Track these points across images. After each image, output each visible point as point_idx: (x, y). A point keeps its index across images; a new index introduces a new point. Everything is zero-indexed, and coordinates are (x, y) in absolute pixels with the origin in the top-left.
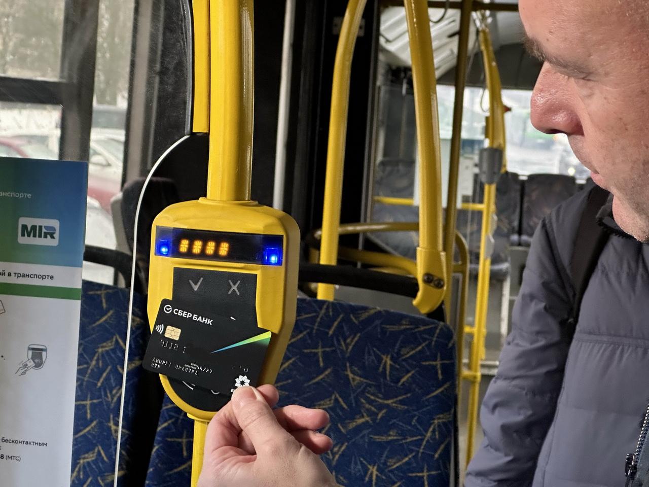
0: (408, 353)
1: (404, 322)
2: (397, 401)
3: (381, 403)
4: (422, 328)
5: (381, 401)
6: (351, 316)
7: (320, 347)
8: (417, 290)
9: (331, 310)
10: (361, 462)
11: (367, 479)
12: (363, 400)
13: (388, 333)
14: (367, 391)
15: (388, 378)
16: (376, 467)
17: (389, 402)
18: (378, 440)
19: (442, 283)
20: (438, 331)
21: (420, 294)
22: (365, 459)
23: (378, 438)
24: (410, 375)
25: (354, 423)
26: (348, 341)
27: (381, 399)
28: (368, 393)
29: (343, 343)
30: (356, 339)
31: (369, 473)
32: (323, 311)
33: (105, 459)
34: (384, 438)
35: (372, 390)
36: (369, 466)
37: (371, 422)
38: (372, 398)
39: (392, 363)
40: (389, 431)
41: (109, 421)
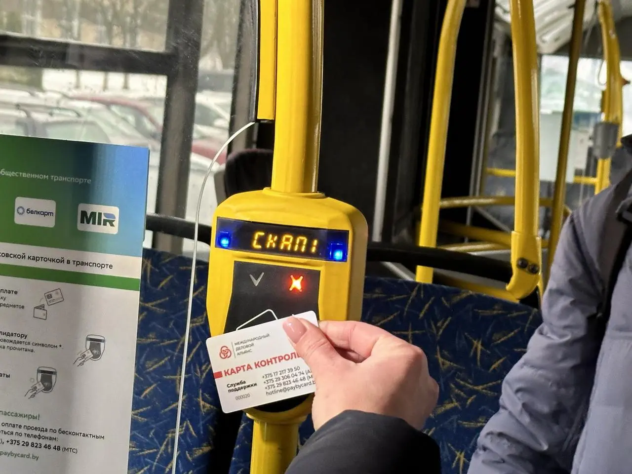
0: (500, 339)
1: (496, 307)
2: (487, 387)
3: (470, 389)
4: (515, 314)
5: (470, 386)
6: (443, 299)
7: (410, 330)
8: (511, 275)
9: (422, 292)
10: (449, 448)
11: (454, 465)
12: (453, 386)
13: (480, 317)
14: (457, 375)
15: (479, 363)
16: (463, 454)
17: (480, 388)
18: (466, 426)
19: (537, 268)
20: (531, 317)
21: (513, 279)
22: (453, 445)
23: (466, 424)
24: (501, 361)
25: (443, 408)
26: (439, 324)
27: (471, 384)
28: (458, 378)
29: (433, 327)
30: (447, 323)
31: (457, 458)
32: (414, 293)
33: (194, 433)
34: (472, 424)
35: (462, 375)
36: (456, 452)
37: (460, 407)
38: (462, 383)
39: (483, 348)
40: (478, 417)
41: (198, 397)
